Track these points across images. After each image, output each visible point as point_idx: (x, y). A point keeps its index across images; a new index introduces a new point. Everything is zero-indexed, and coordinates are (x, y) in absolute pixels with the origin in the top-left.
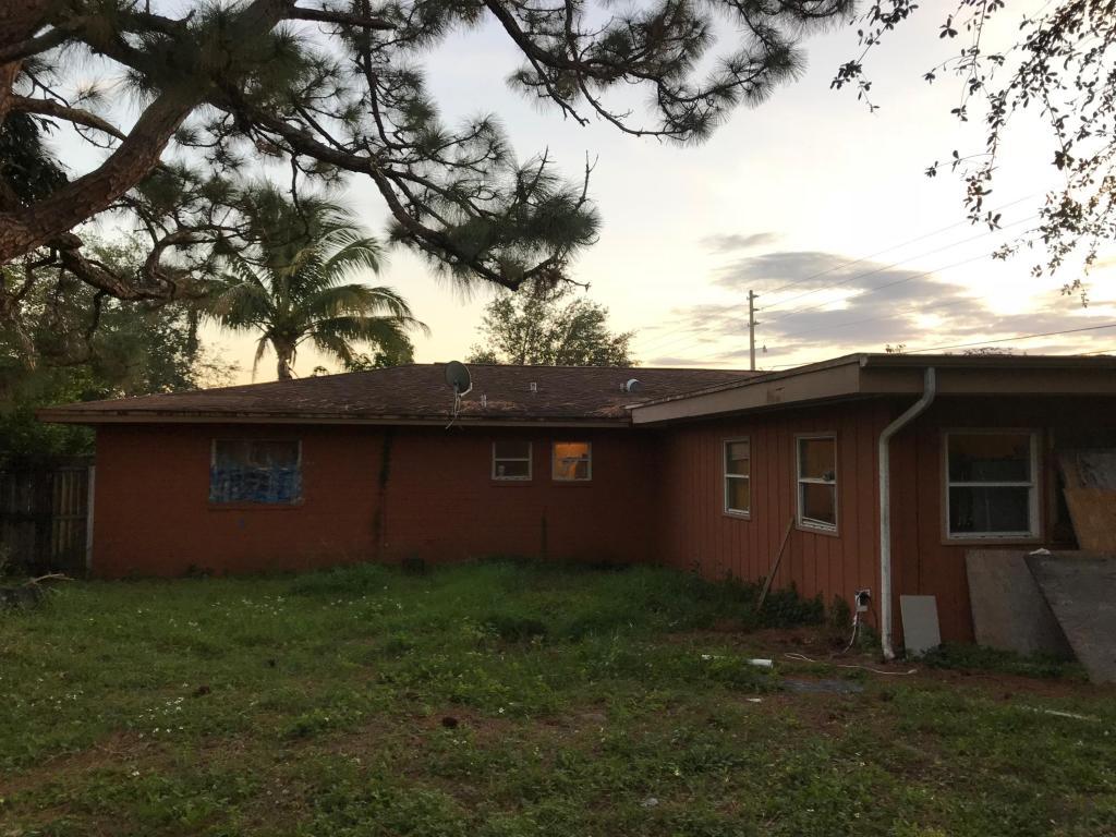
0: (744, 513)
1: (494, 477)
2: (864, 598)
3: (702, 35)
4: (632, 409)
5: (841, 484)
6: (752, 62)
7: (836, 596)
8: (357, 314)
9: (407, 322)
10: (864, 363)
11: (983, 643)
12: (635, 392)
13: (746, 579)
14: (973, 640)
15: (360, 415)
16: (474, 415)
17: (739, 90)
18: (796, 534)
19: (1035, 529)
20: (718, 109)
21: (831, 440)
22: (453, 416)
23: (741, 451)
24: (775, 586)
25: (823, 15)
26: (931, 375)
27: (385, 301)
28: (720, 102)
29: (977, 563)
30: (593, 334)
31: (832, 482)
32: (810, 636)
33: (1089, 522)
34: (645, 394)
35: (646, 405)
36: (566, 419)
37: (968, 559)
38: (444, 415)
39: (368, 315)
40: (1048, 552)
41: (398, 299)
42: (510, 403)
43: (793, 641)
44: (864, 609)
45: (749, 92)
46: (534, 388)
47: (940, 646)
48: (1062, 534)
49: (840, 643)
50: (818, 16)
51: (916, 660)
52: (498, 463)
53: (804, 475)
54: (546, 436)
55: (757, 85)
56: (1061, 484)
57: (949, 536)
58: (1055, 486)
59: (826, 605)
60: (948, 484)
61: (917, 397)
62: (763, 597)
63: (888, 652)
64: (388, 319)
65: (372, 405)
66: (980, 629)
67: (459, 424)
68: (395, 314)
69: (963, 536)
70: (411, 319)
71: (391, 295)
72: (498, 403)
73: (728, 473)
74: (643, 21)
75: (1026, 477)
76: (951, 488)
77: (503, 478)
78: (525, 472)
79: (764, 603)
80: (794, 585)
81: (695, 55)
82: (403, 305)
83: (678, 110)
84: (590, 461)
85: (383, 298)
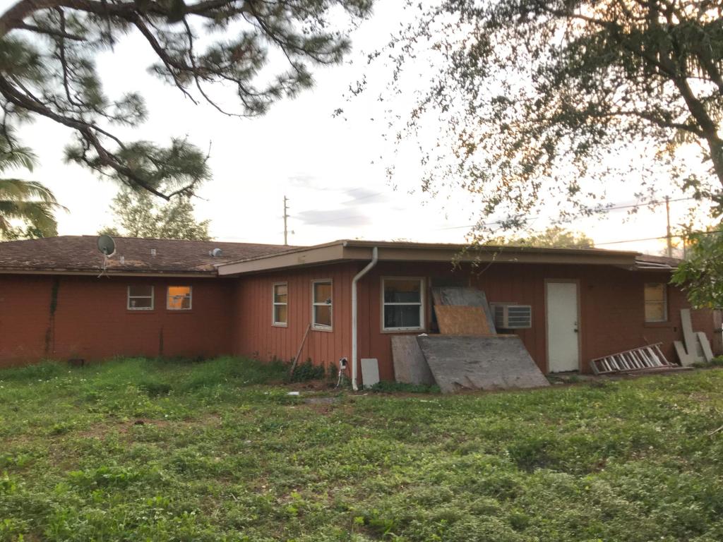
0: (284, 324)
1: (129, 308)
2: (344, 362)
3: (264, 58)
4: (218, 267)
5: (334, 304)
6: (290, 78)
7: (331, 363)
8: (15, 199)
9: (53, 206)
10: (345, 244)
11: (398, 381)
12: (219, 256)
13: (284, 360)
14: (394, 378)
15: (38, 268)
16: (116, 269)
17: (284, 93)
18: (311, 332)
19: (422, 326)
20: (272, 101)
21: (329, 284)
22: (103, 269)
23: (283, 290)
24: (300, 361)
25: (328, 63)
26: (376, 250)
27: (36, 191)
28: (273, 97)
29: (397, 342)
30: (186, 218)
31: (330, 304)
32: (317, 384)
33: (444, 322)
34: (225, 257)
35: (228, 264)
36: (177, 272)
37: (393, 341)
38: (97, 269)
39: (24, 200)
40: (426, 335)
41: (47, 189)
42: (139, 262)
43: (309, 386)
44: (344, 367)
45: (289, 94)
46: (154, 252)
47: (379, 383)
48: (433, 327)
49: (332, 386)
50: (325, 63)
51: (368, 390)
52: (131, 299)
53: (316, 302)
54: (163, 283)
55: (293, 91)
56: (433, 304)
57: (384, 329)
58: (431, 304)
59: (326, 367)
60: (384, 304)
61: (370, 261)
62: (293, 367)
63: (355, 387)
64: (39, 204)
65: (45, 262)
66: (397, 374)
67: (107, 274)
68: (44, 200)
69: (390, 329)
70: (56, 204)
71: (42, 187)
72: (132, 261)
73: (275, 302)
74: (229, 45)
75: (418, 300)
76: (385, 306)
77: (134, 309)
78: (149, 305)
79: (294, 371)
80: (310, 360)
81: (259, 68)
82: (50, 194)
83: (249, 99)
84: (191, 297)
85: (34, 188)
